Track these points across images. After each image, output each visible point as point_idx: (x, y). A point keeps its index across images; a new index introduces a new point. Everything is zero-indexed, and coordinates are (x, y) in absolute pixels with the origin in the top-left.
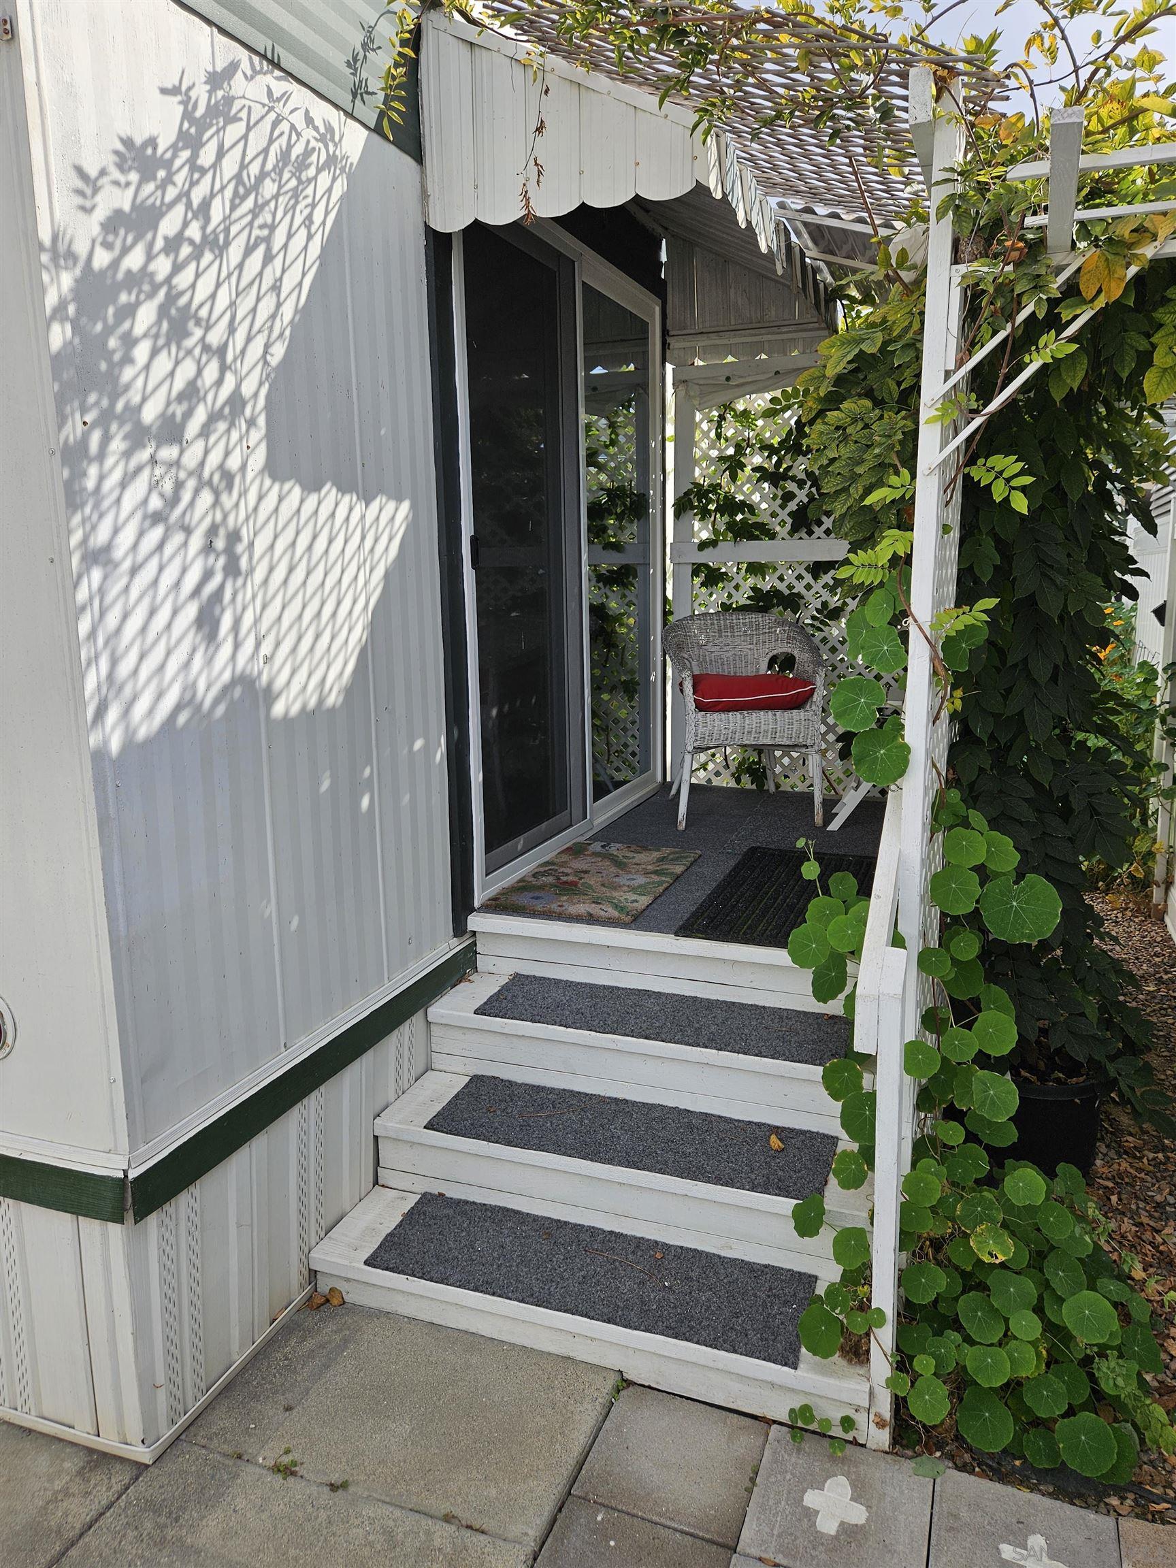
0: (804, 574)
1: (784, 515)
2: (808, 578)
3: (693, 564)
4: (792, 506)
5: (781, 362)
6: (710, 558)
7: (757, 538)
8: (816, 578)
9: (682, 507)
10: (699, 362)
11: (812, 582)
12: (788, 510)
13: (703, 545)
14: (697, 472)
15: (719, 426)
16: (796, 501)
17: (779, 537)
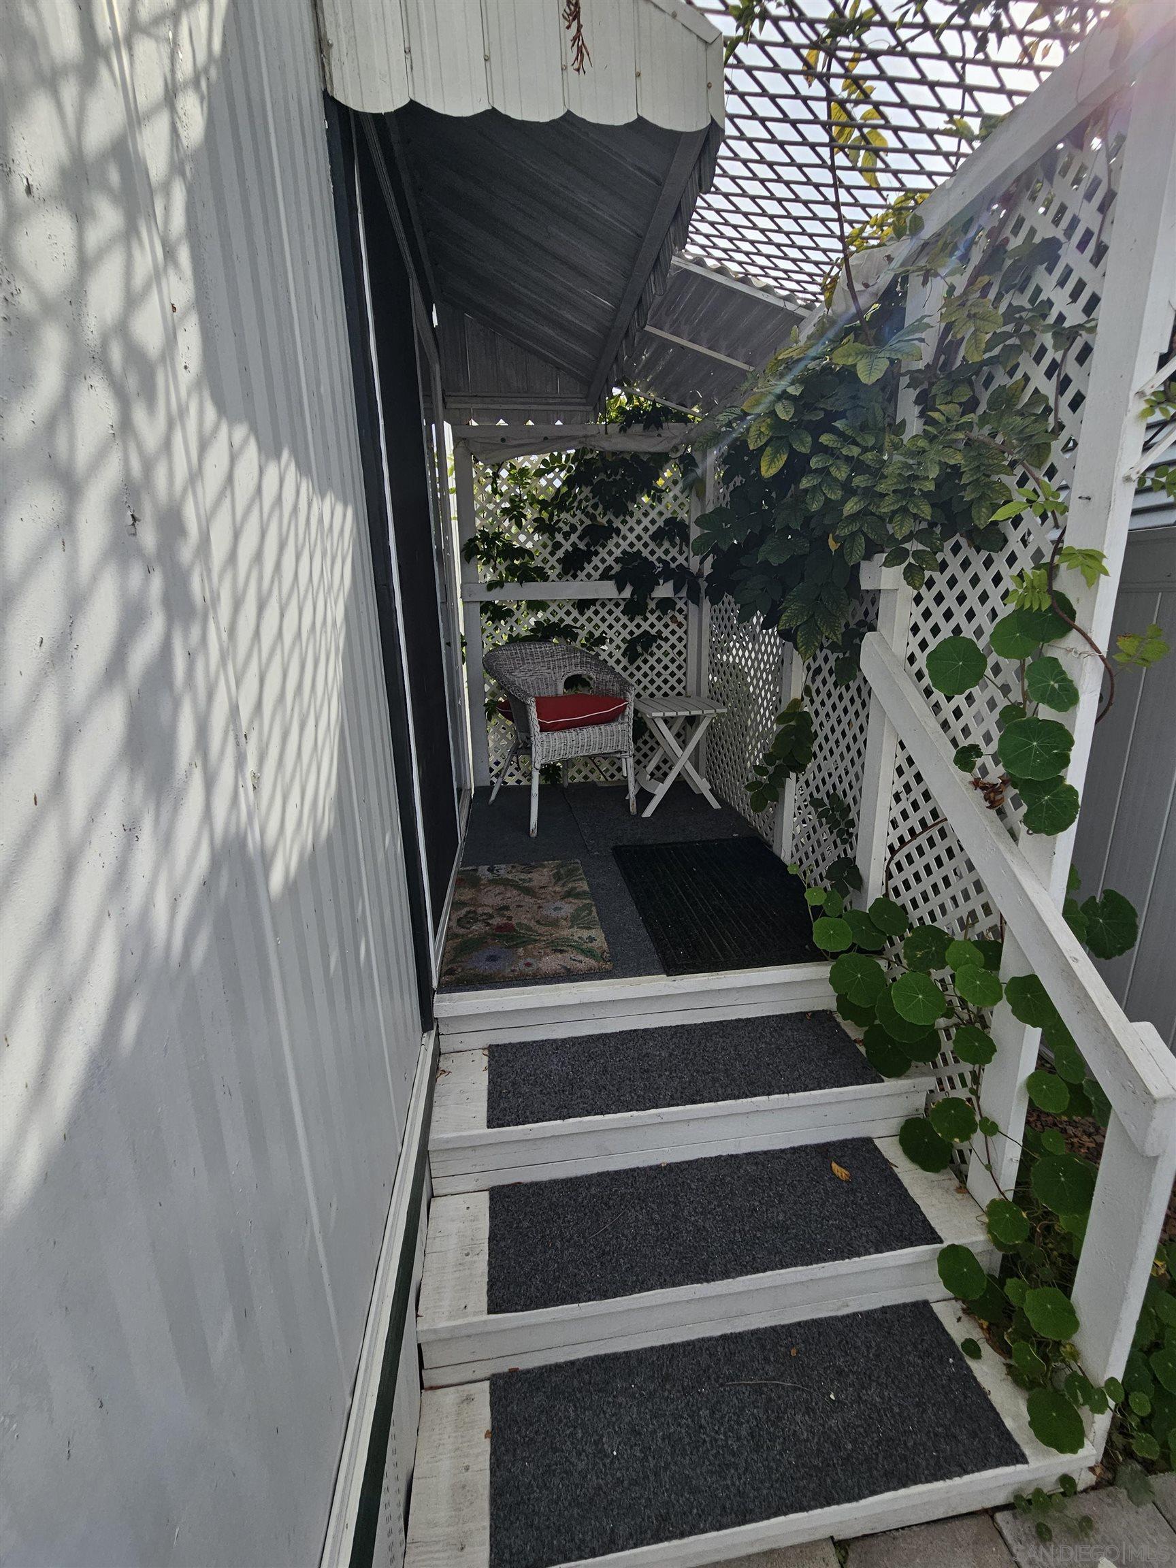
0: (572, 609)
1: (553, 561)
2: (575, 613)
3: (481, 602)
4: (560, 554)
5: (545, 430)
6: (496, 597)
7: (534, 580)
8: (582, 614)
9: (469, 552)
10: (474, 423)
11: (578, 616)
12: (556, 557)
13: (491, 586)
14: (478, 522)
15: (494, 482)
16: (563, 550)
17: (551, 579)
